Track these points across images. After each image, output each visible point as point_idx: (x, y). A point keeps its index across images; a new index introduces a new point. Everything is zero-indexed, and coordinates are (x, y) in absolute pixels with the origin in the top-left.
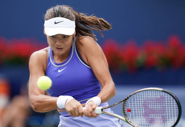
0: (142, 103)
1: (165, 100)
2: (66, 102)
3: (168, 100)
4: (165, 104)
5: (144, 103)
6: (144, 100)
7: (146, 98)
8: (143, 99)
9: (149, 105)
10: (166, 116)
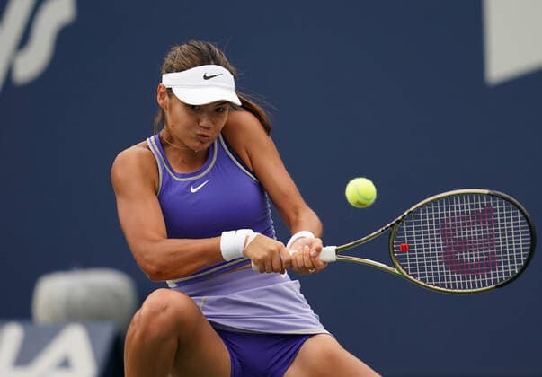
0: (437, 227)
1: (496, 216)
2: (246, 241)
3: (502, 215)
4: (497, 226)
5: (443, 226)
6: (443, 221)
7: (447, 215)
8: (439, 218)
9: (454, 230)
10: (499, 253)
